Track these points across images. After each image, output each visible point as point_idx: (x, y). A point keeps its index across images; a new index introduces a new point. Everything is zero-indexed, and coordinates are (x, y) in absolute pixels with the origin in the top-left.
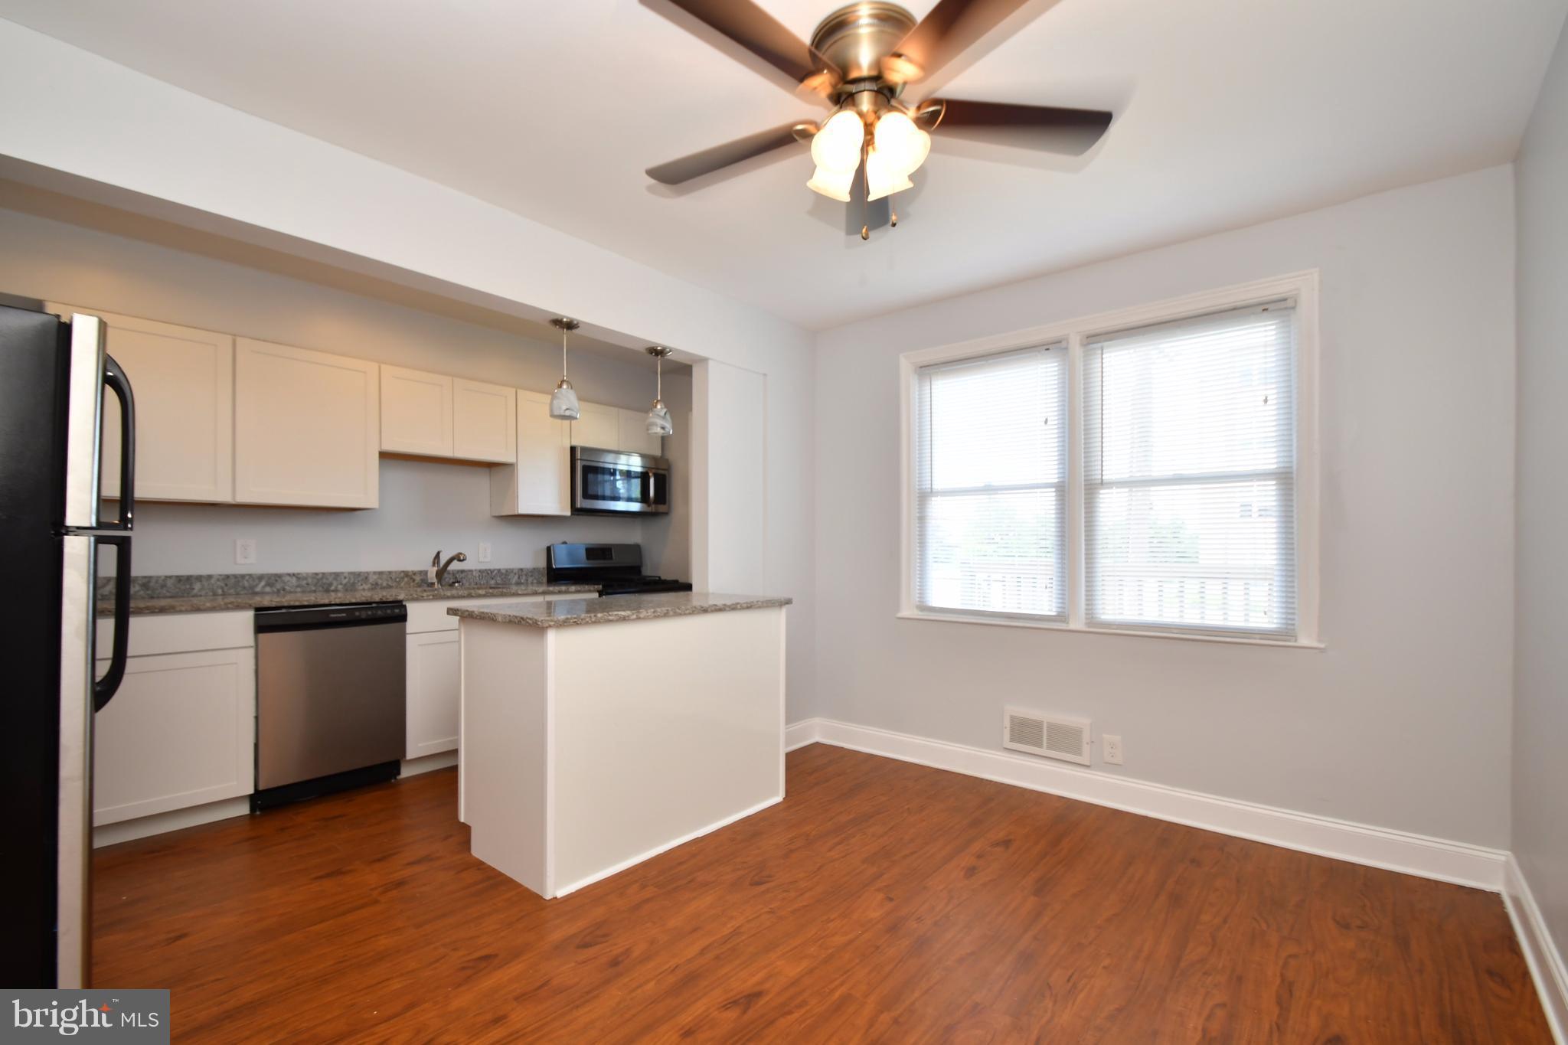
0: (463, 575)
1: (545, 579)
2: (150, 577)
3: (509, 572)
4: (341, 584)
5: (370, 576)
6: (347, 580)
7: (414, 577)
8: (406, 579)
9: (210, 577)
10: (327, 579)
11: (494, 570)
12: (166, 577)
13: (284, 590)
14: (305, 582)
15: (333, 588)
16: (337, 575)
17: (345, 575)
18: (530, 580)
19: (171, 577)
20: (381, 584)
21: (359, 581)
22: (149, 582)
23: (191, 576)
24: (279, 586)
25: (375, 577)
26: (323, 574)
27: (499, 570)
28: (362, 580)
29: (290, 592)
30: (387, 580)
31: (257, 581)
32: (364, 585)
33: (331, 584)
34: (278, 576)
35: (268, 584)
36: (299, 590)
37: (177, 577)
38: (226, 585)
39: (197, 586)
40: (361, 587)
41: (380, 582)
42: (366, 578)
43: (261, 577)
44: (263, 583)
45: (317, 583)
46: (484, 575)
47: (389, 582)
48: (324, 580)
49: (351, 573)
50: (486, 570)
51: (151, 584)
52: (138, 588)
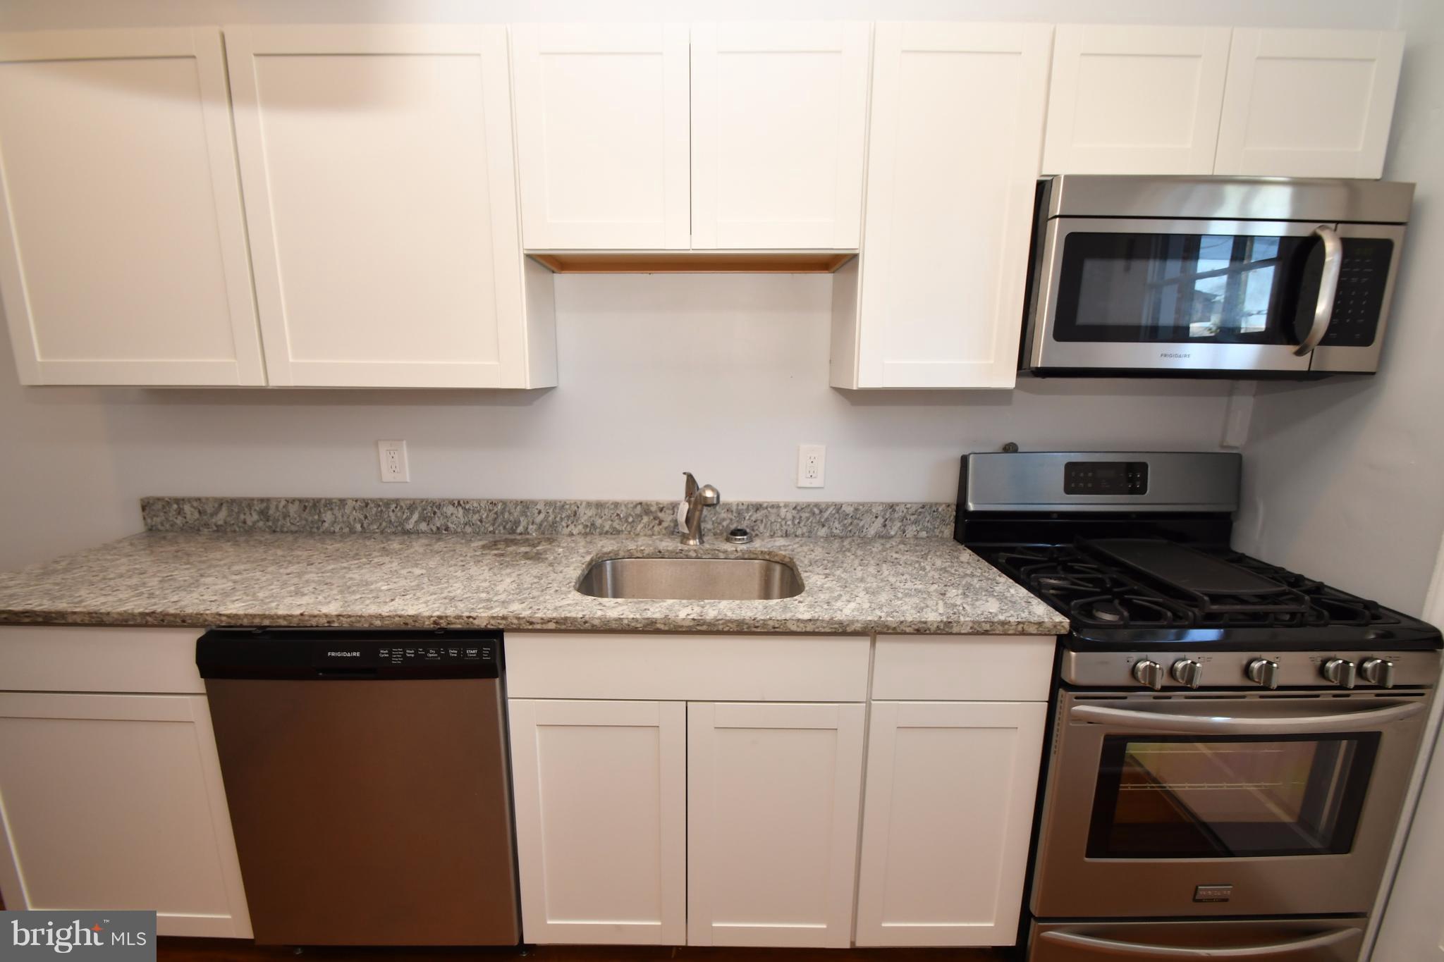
0: (759, 515)
1: (948, 531)
2: (268, 500)
3: (861, 511)
4: (533, 523)
5: (581, 511)
6: (542, 516)
7: (660, 515)
8: (645, 519)
9: (343, 502)
10: (511, 513)
11: (828, 506)
13: (447, 529)
14: (476, 517)
15: (520, 530)
16: (526, 506)
17: (539, 507)
18: (911, 530)
19: (293, 501)
20: (602, 526)
21: (562, 519)
22: (268, 508)
23: (319, 500)
24: (438, 522)
25: (590, 513)
26: (504, 503)
27: (838, 507)
28: (568, 517)
29: (456, 534)
30: (612, 519)
31: (407, 514)
32: (572, 527)
33: (517, 523)
34: (436, 506)
35: (423, 518)
36: (468, 529)
37: (301, 501)
38: (366, 517)
39: (328, 517)
40: (566, 531)
41: (599, 522)
42: (574, 513)
43: (412, 506)
44: (416, 517)
45: (495, 519)
46: (804, 515)
47: (616, 525)
48: (506, 515)
49: (548, 504)
50: (809, 505)
51: (271, 512)
52: (255, 517)
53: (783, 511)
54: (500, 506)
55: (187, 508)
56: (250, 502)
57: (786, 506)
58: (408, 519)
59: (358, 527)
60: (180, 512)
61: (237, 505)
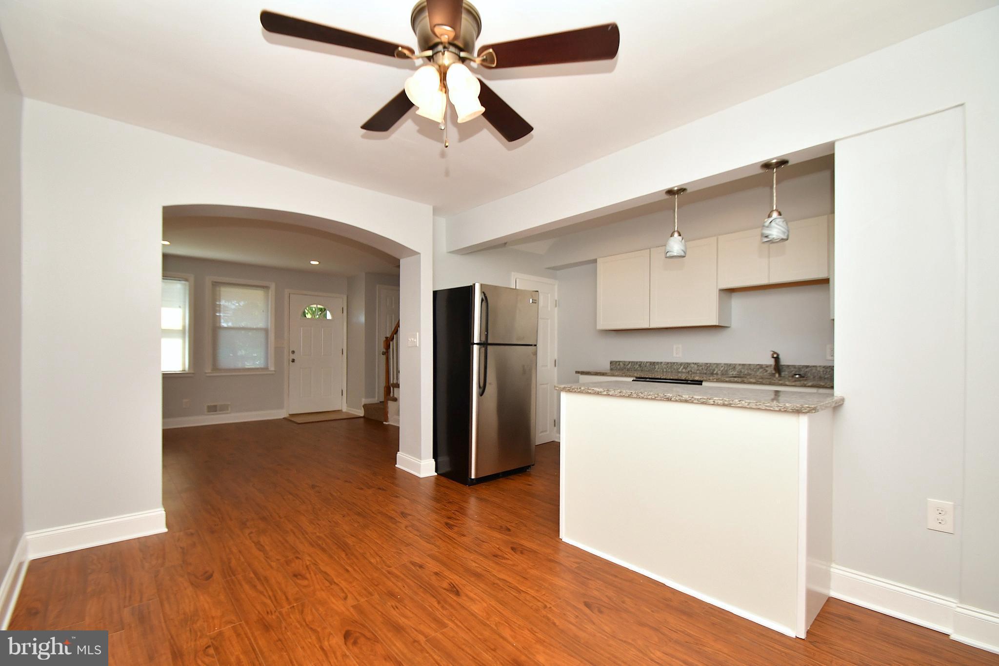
0: (807, 370)
2: (642, 362)
4: (720, 370)
5: (737, 367)
6: (723, 368)
7: (767, 369)
8: (761, 370)
9: (661, 363)
10: (712, 367)
12: (646, 362)
13: (691, 371)
14: (701, 368)
15: (715, 372)
16: (717, 365)
17: (722, 365)
19: (648, 362)
21: (730, 369)
23: (655, 362)
24: (689, 369)
25: (740, 367)
26: (710, 364)
28: (732, 369)
29: (694, 373)
30: (748, 370)
31: (679, 366)
32: (733, 372)
33: (714, 370)
34: (689, 364)
35: (684, 368)
36: (698, 372)
37: (650, 362)
38: (667, 367)
39: (657, 367)
40: (731, 373)
41: (743, 370)
42: (734, 367)
43: (681, 364)
44: (682, 367)
45: (707, 369)
46: (828, 370)
47: (749, 371)
48: (711, 368)
49: (725, 364)
50: (830, 366)
51: (642, 365)
52: (638, 366)
53: (818, 369)
54: (709, 365)
55: (621, 363)
56: (637, 363)
57: (820, 366)
58: (680, 368)
59: (665, 370)
60: (619, 364)
61: (634, 363)
